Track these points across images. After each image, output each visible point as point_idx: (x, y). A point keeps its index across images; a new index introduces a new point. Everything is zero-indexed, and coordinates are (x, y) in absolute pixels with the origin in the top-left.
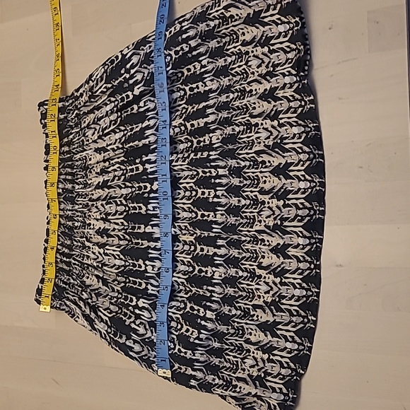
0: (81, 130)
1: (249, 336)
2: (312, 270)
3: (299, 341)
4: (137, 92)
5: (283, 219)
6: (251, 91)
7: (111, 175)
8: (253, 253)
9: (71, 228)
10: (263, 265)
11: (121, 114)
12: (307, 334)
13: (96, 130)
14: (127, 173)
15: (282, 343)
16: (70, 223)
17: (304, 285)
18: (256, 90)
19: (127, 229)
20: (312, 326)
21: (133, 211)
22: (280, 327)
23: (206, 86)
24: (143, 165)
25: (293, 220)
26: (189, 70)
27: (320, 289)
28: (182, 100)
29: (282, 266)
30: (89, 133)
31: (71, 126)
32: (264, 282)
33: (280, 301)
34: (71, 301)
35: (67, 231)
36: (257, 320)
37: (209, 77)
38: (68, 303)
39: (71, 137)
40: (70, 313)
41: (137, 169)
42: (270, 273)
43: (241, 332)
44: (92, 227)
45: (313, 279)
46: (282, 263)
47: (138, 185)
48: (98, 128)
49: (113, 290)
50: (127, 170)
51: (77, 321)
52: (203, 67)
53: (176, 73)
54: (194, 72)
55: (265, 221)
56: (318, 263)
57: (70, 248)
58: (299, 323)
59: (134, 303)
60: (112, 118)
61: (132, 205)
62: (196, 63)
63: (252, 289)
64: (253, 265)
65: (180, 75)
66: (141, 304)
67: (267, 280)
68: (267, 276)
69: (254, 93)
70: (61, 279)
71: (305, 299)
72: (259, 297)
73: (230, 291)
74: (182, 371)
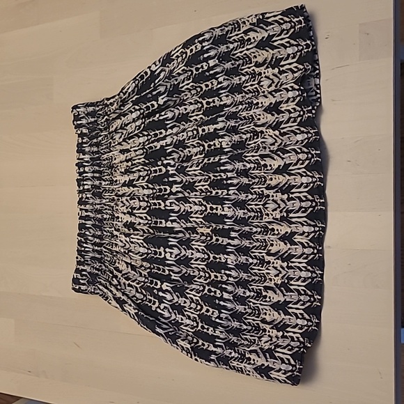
0: (110, 133)
1: (264, 316)
2: (315, 254)
3: (307, 317)
4: (161, 102)
5: (288, 212)
6: (258, 103)
7: (136, 175)
8: (262, 242)
9: (101, 221)
10: (272, 252)
11: (145, 121)
12: (315, 311)
13: (123, 134)
14: (151, 173)
15: (294, 321)
16: (99, 216)
17: (309, 268)
18: (262, 103)
19: (151, 224)
20: (318, 304)
21: (154, 207)
22: (290, 305)
24: (166, 168)
25: (298, 212)
27: (323, 271)
28: (200, 111)
29: (289, 252)
30: (117, 136)
31: (100, 129)
32: (273, 267)
33: (288, 282)
34: (104, 286)
35: (97, 223)
36: (270, 301)
38: (101, 287)
39: (100, 138)
40: (104, 297)
41: (160, 170)
42: (278, 259)
43: (257, 312)
44: (120, 220)
45: (317, 263)
46: (289, 249)
47: (159, 187)
48: (124, 132)
49: (141, 275)
50: (151, 171)
51: (110, 303)
52: (219, 83)
53: (196, 87)
55: (272, 215)
56: (320, 248)
57: (100, 238)
58: (307, 302)
59: (158, 287)
60: (138, 123)
61: (153, 201)
63: (263, 274)
64: (262, 253)
66: (164, 287)
67: (275, 265)
68: (275, 262)
69: (260, 105)
70: (93, 267)
71: (310, 280)
72: (271, 280)
73: (244, 276)
74: (205, 348)
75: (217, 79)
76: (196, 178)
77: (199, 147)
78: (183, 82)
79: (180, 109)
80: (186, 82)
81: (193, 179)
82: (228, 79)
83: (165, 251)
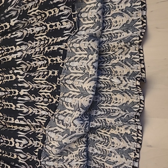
4: (12, 23)
14: (4, 79)
21: (6, 107)
23: (62, 25)
24: (16, 76)
26: (50, 13)
28: (44, 32)
37: (65, 19)
41: (11, 77)
47: (10, 90)
50: (4, 77)
52: (60, 11)
53: (41, 13)
54: (54, 15)
61: (6, 103)
62: (56, 8)
65: (43, 15)
75: (58, 8)
76: (41, 86)
77: (43, 61)
78: (31, 9)
79: (28, 30)
80: (33, 9)
81: (38, 86)
82: (68, 9)
83: (14, 141)
